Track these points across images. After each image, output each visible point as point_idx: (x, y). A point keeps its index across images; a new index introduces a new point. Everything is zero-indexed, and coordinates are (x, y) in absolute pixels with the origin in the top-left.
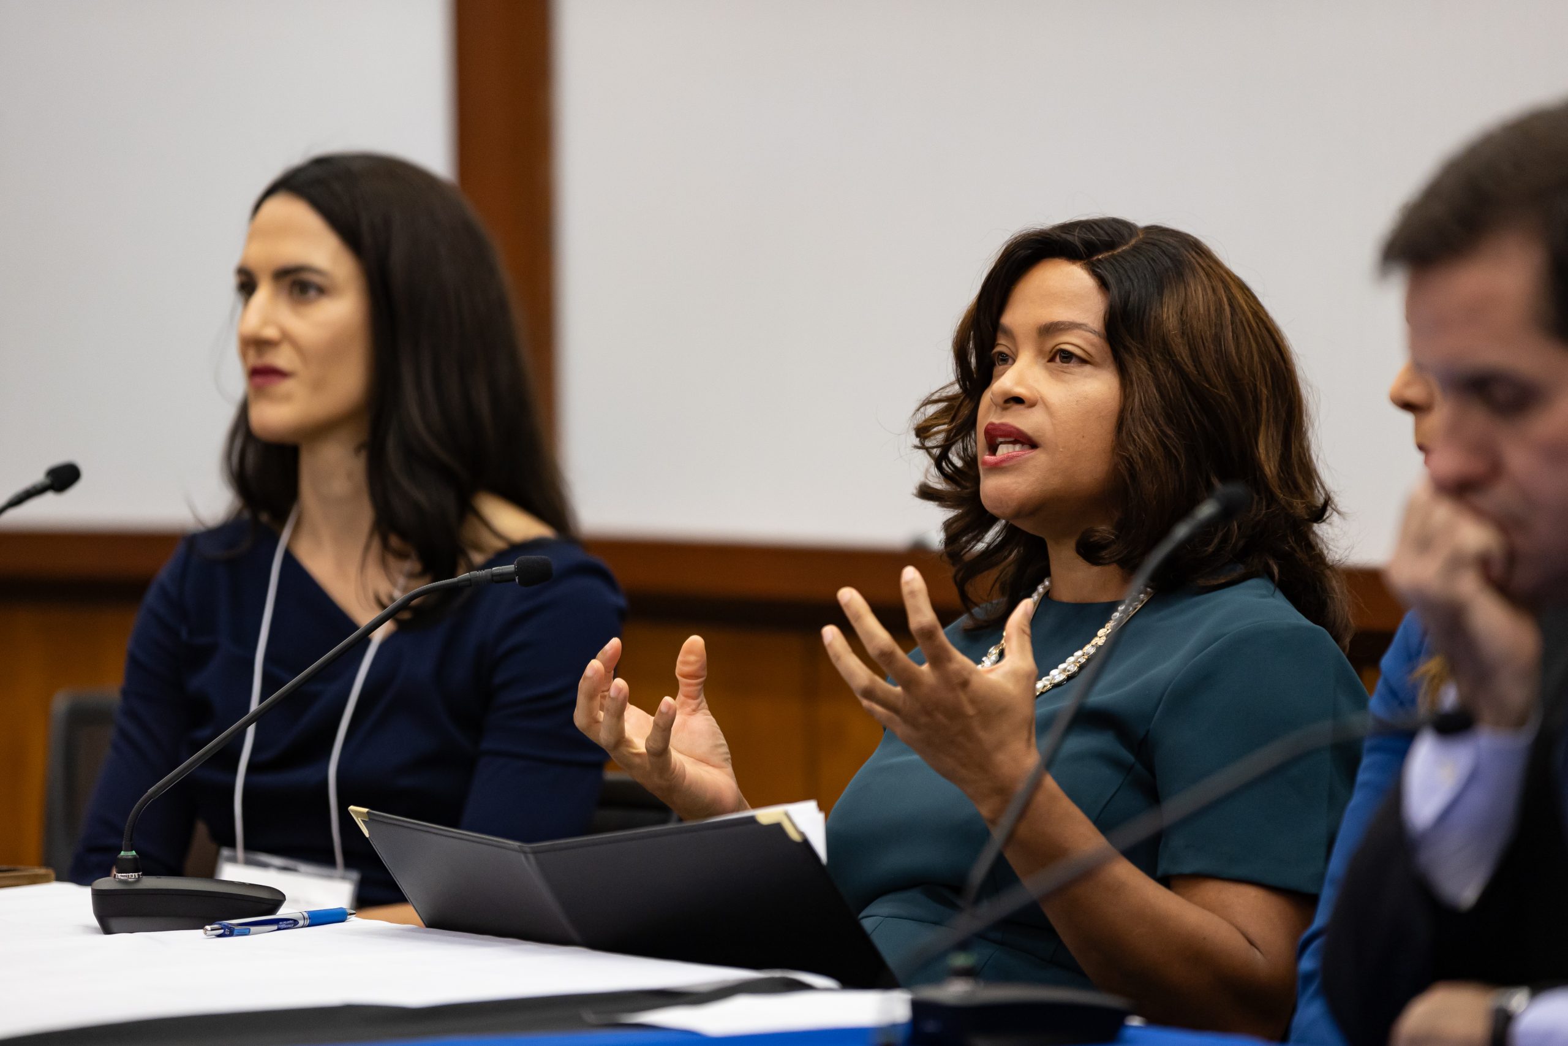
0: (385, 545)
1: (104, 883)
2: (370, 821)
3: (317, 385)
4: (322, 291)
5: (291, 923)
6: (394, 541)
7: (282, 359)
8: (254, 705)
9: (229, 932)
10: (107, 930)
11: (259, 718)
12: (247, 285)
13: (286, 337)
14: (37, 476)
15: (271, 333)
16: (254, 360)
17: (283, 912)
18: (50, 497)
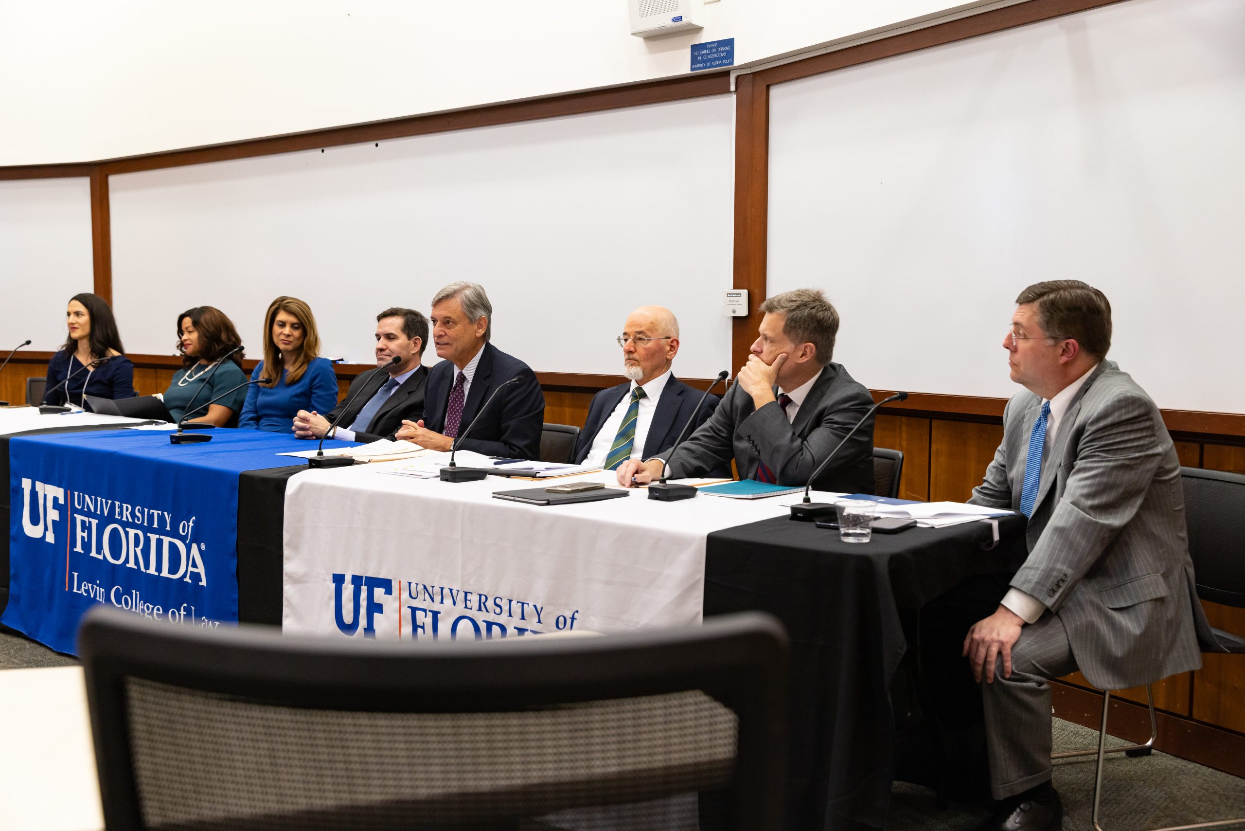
0: (92, 355)
1: (41, 407)
2: (86, 397)
3: (83, 330)
4: (82, 315)
5: (73, 413)
6: (94, 354)
7: (76, 326)
8: (68, 377)
9: (63, 414)
10: (41, 414)
11: (69, 380)
12: (69, 314)
13: (77, 323)
14: (24, 342)
15: (74, 322)
16: (71, 326)
17: (71, 411)
18: (26, 346)
